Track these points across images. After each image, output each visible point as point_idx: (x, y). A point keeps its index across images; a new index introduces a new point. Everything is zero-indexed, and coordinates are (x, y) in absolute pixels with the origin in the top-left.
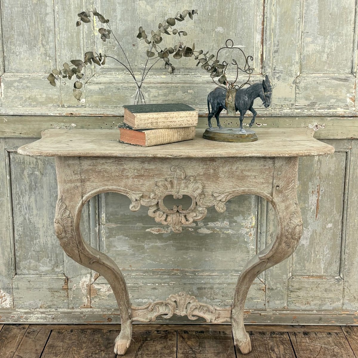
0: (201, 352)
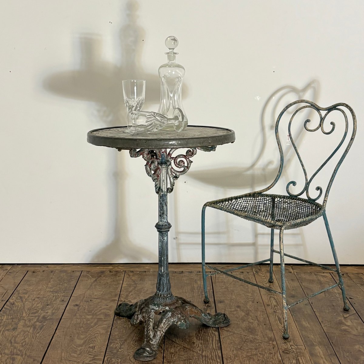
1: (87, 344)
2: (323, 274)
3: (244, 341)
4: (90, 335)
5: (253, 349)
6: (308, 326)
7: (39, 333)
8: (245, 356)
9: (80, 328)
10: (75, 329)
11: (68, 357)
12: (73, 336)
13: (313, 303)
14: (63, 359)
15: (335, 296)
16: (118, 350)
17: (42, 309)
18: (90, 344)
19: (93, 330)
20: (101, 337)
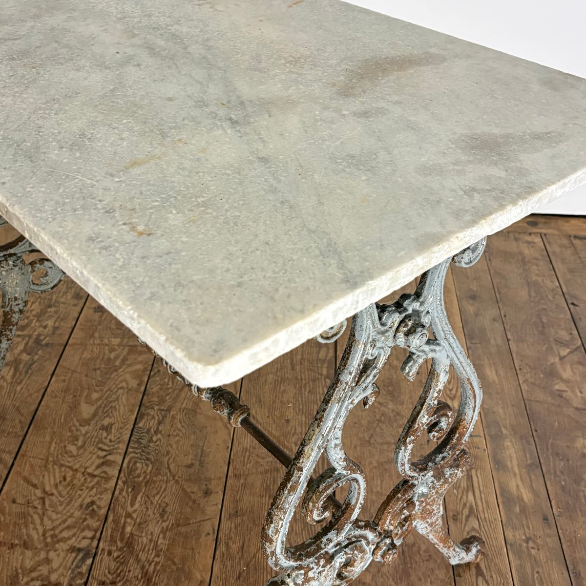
1: (101, 417)
2: (529, 238)
3: (378, 420)
4: (108, 393)
5: (392, 443)
6: (494, 381)
7: (21, 382)
8: (375, 464)
9: (94, 372)
10: (85, 374)
11: (60, 456)
12: (79, 396)
13: (507, 317)
14: (51, 459)
15: (547, 296)
16: (151, 438)
17: (39, 316)
18: (105, 417)
19: (116, 377)
20: (127, 399)
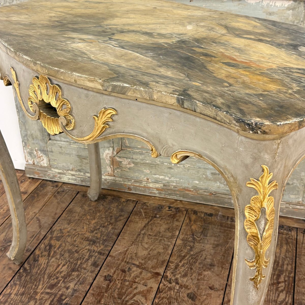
0: (201, 241)
